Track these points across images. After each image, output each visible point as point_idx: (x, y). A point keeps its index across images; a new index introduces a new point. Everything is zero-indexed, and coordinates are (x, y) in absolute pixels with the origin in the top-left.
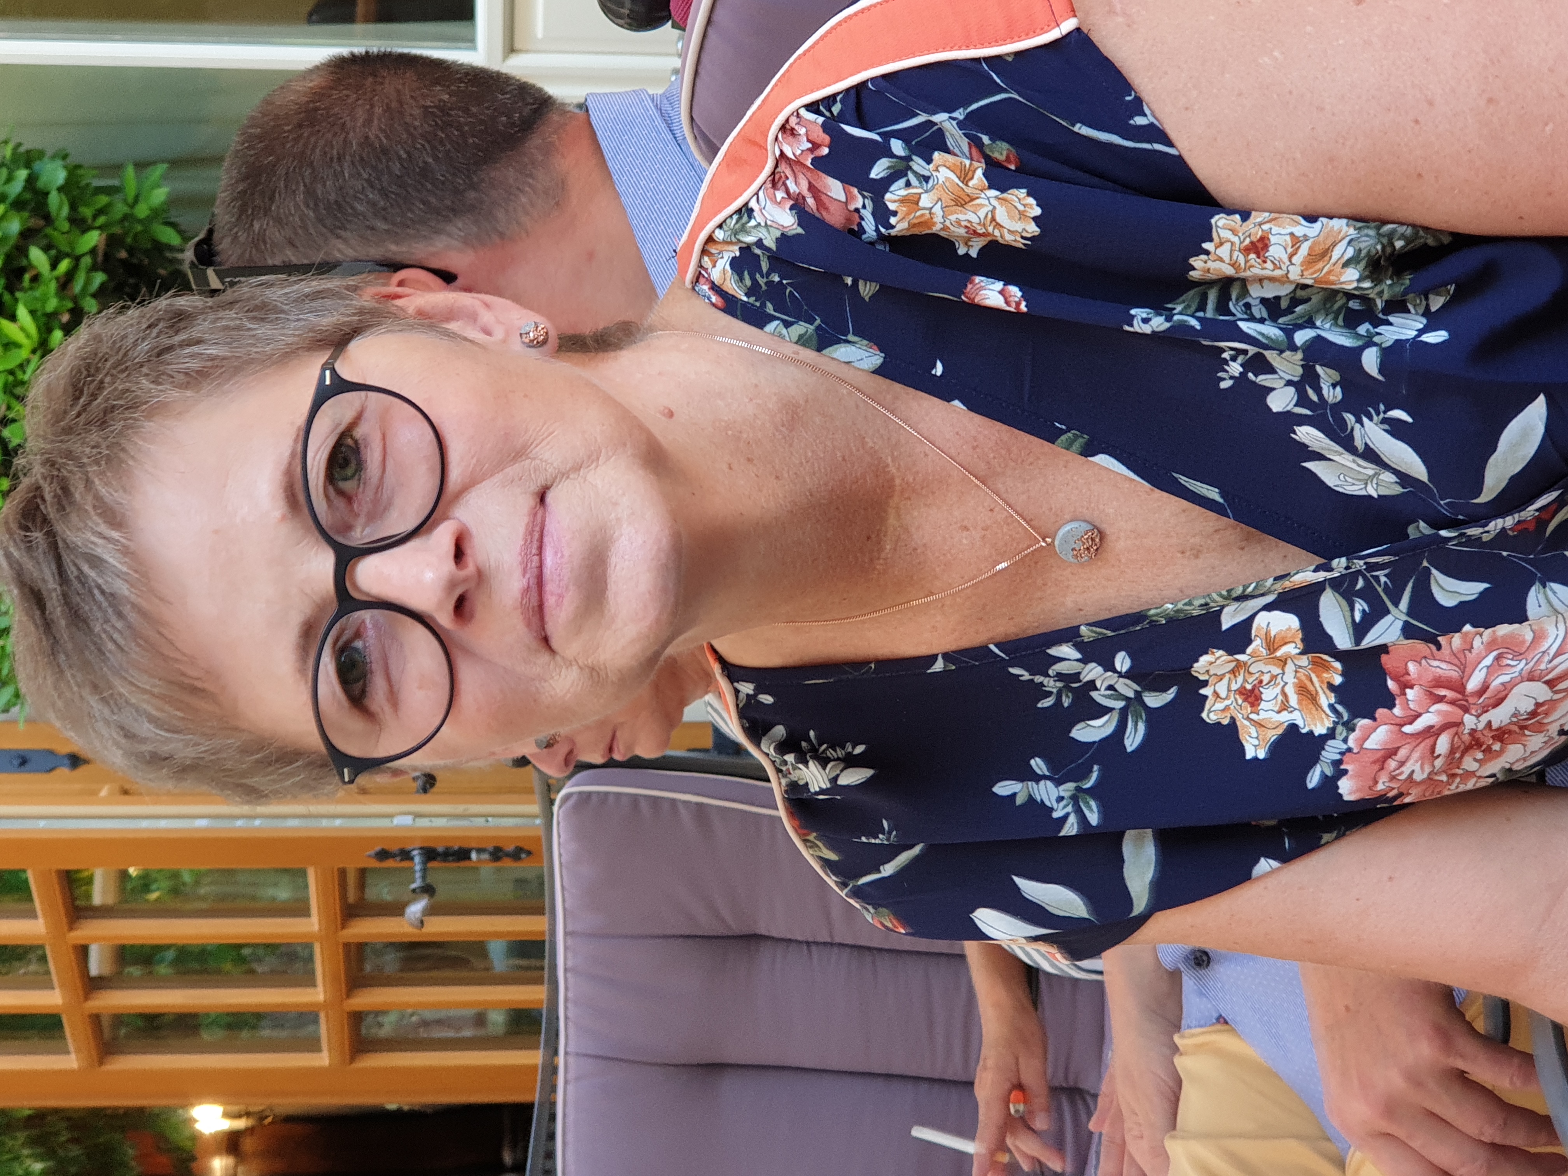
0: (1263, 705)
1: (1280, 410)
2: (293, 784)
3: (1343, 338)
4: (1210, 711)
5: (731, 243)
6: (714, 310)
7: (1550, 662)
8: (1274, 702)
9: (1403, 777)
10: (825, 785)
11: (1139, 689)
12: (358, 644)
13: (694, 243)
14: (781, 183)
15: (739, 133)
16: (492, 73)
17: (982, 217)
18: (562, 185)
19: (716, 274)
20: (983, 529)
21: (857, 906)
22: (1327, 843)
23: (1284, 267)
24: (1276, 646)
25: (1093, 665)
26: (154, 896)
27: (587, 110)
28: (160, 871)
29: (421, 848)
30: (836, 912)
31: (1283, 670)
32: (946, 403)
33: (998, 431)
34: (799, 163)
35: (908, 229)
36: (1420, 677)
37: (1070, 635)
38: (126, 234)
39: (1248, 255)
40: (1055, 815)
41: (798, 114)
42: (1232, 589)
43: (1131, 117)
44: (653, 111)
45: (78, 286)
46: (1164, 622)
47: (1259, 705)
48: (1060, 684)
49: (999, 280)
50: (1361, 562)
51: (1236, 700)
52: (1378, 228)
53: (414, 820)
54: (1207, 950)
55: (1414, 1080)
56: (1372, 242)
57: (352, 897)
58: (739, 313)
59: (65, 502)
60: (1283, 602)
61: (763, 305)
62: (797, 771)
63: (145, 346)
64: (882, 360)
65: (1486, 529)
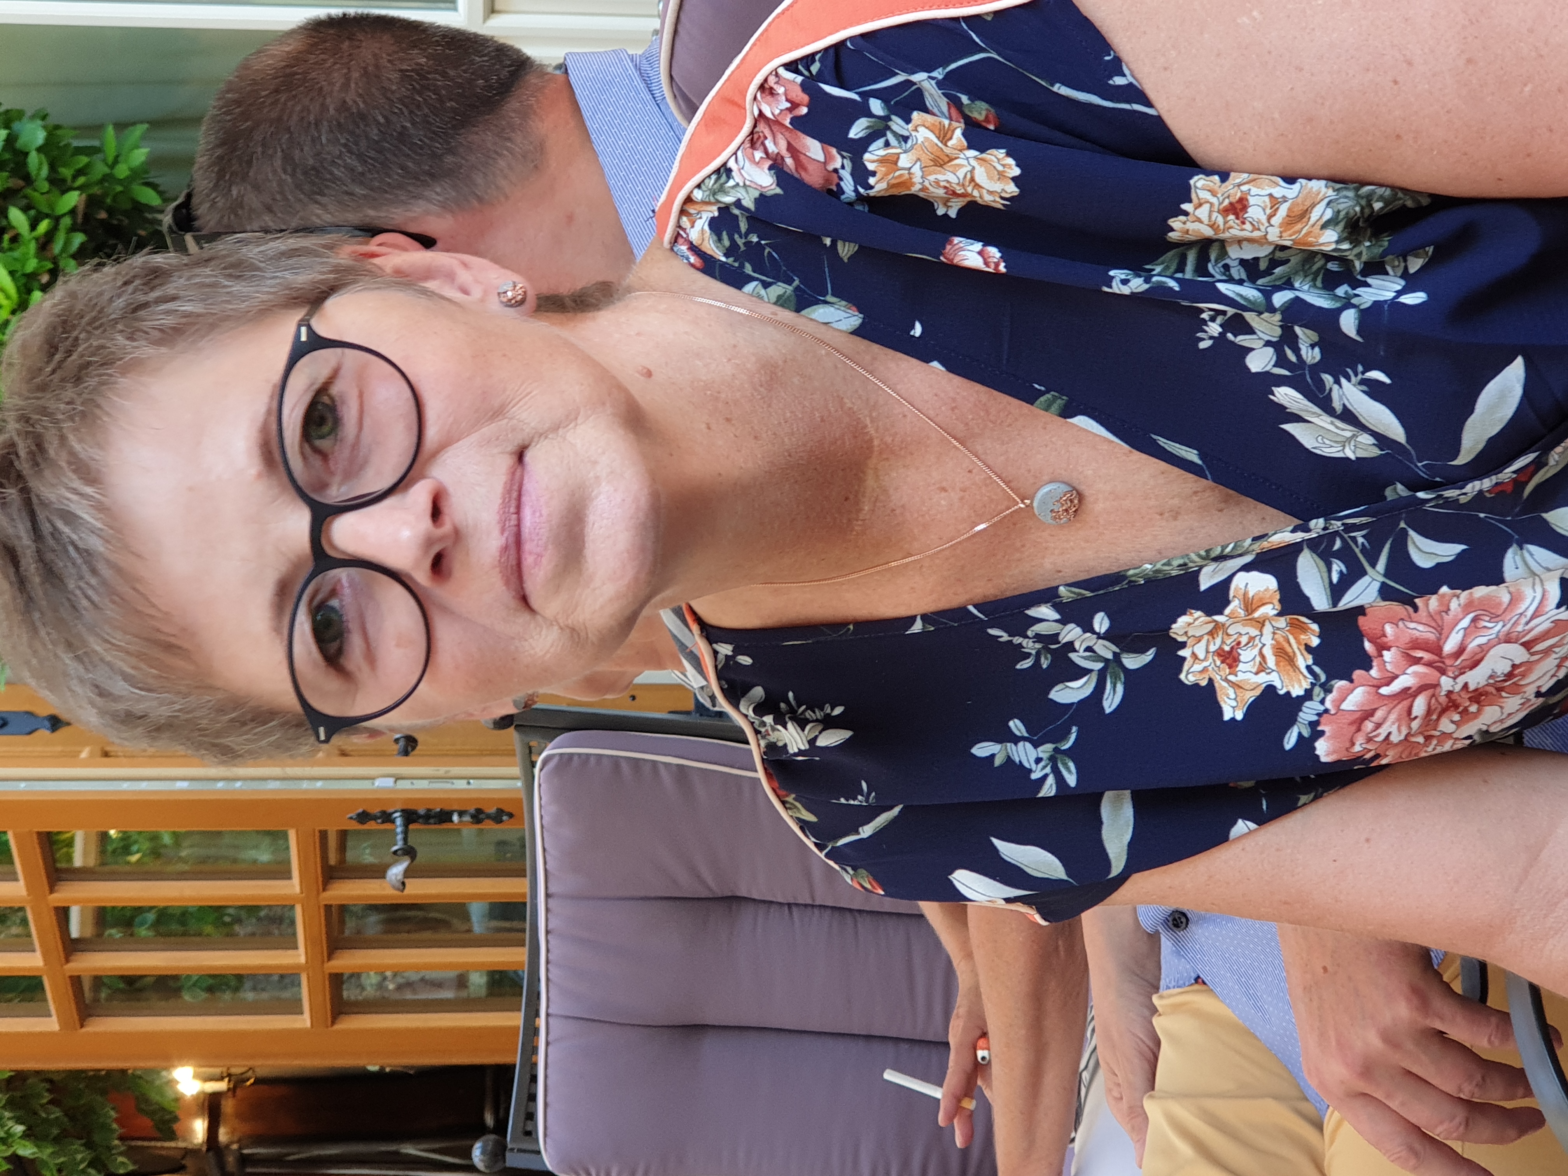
0: (1241, 667)
1: (1259, 370)
2: (270, 744)
3: (1322, 300)
4: (1188, 673)
5: (709, 203)
6: (693, 270)
7: (1527, 623)
8: (1252, 663)
9: (1380, 739)
10: (804, 746)
11: (1117, 650)
12: (334, 603)
13: (673, 203)
14: (759, 143)
15: (718, 92)
16: (470, 34)
17: (961, 177)
18: (541, 148)
19: (694, 235)
20: (961, 490)
21: (836, 867)
22: (1305, 804)
23: (1263, 228)
24: (1254, 607)
25: (1072, 626)
26: (134, 858)
27: (566, 69)
28: (140, 833)
29: (403, 811)
30: (817, 874)
31: (1261, 631)
32: (925, 364)
33: (977, 392)
34: (777, 123)
35: (886, 190)
36: (1397, 638)
37: (1048, 596)
38: (105, 195)
39: (1227, 216)
40: (1034, 776)
41: (777, 73)
42: (1211, 549)
43: (1111, 78)
44: (632, 70)
45: (57, 247)
46: (1143, 582)
47: (1237, 666)
48: (1038, 646)
49: (978, 240)
50: (1339, 523)
51: (1214, 661)
52: (1357, 190)
53: (395, 782)
54: (1185, 910)
55: (1389, 1039)
56: (1351, 203)
57: (333, 860)
58: (717, 274)
59: (40, 460)
60: (1261, 563)
61: (742, 266)
62: (776, 733)
63: (120, 303)
64: (860, 321)
65: (1464, 491)
